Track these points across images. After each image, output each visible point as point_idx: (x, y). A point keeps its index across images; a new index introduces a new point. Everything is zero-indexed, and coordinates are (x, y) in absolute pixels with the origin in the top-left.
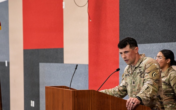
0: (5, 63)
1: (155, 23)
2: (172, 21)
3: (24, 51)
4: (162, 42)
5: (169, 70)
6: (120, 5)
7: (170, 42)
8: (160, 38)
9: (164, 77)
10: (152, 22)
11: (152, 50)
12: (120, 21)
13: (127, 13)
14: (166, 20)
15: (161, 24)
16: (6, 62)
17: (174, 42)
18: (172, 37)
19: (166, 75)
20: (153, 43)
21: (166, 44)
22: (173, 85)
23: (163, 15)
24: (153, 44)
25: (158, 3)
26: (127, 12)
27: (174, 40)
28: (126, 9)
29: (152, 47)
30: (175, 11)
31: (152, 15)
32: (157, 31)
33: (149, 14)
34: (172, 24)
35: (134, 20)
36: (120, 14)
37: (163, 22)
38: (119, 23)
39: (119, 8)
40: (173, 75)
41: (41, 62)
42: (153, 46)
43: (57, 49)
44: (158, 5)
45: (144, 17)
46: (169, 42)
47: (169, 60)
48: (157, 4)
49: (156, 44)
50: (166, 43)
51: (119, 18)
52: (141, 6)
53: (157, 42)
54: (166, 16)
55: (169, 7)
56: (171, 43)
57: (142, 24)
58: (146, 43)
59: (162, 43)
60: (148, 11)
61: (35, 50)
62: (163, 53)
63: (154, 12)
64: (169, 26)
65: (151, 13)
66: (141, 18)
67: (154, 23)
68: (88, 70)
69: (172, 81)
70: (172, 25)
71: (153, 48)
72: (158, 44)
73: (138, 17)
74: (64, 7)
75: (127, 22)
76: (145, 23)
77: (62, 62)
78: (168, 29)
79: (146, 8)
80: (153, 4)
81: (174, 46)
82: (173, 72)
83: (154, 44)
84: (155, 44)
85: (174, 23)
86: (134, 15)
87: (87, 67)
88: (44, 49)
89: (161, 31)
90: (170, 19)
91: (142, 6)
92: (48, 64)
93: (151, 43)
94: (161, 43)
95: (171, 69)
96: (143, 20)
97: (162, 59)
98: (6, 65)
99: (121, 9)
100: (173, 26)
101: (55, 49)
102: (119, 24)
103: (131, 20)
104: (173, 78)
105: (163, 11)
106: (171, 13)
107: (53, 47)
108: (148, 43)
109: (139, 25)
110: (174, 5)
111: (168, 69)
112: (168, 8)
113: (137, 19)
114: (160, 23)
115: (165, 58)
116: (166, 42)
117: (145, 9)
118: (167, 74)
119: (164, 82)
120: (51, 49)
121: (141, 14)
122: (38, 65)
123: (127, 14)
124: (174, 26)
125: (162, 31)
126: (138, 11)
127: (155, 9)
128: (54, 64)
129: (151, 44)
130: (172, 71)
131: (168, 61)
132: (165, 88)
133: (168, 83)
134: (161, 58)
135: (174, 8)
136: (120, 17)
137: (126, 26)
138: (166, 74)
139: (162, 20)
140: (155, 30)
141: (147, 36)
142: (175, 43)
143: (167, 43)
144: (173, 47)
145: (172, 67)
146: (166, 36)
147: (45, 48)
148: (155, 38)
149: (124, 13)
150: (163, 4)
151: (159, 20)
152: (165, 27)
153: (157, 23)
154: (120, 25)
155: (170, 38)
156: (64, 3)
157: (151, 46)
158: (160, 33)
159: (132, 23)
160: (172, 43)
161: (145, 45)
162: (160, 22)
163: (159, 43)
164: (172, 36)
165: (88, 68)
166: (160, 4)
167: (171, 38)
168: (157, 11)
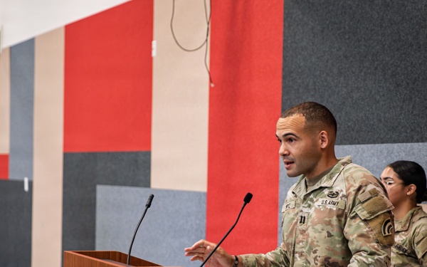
0: (22, 183)
1: (371, 92)
2: (413, 89)
3: (66, 156)
4: (387, 142)
5: (413, 215)
6: (284, 48)
7: (408, 142)
8: (382, 131)
9: (400, 233)
10: (362, 89)
11: (361, 160)
12: (283, 88)
13: (300, 67)
14: (398, 86)
15: (383, 96)
16: (26, 181)
17: (415, 142)
18: (412, 130)
19: (405, 229)
20: (364, 142)
21: (396, 146)
22: (423, 257)
23: (389, 72)
24: (363, 146)
25: (378, 43)
26: (302, 64)
27: (416, 137)
28: (299, 56)
29: (361, 155)
30: (420, 62)
31: (363, 74)
32: (373, 114)
33: (354, 70)
34: (413, 97)
35: (318, 84)
36: (283, 69)
37: (390, 90)
38: (281, 92)
39: (282, 56)
40: (423, 229)
41: (100, 184)
42: (364, 152)
43: (136, 153)
44: (378, 47)
45: (342, 79)
46: (403, 142)
47: (413, 188)
48: (375, 44)
49: (372, 145)
50: (397, 144)
51: (281, 80)
52: (335, 50)
53: (374, 142)
54: (397, 76)
55: (405, 53)
56: (409, 144)
57: (338, 94)
58: (345, 144)
59: (385, 145)
60: (352, 61)
61: (89, 153)
62: (395, 171)
63: (367, 64)
64: (404, 102)
65: (360, 67)
66: (336, 81)
67: (368, 94)
68: (204, 206)
69: (421, 244)
70: (411, 98)
71: (364, 155)
72: (377, 145)
73: (328, 78)
74: (154, 53)
75: (301, 90)
76: (343, 93)
77: (147, 184)
78: (402, 108)
79: (349, 55)
80: (365, 45)
81: (416, 151)
82: (422, 221)
83: (366, 145)
84: (369, 145)
85: (416, 93)
86: (318, 72)
87: (204, 199)
88: (109, 153)
89: (385, 113)
90: (408, 83)
91: (338, 51)
92: (116, 188)
93: (359, 143)
94: (383, 143)
95: (417, 213)
96: (340, 85)
97: (393, 185)
98: (26, 188)
99: (287, 57)
100: (415, 101)
101: (132, 153)
102: (281, 96)
103: (310, 84)
104: (422, 237)
105: (391, 62)
106: (409, 69)
107: (128, 149)
108: (351, 143)
109: (330, 96)
110: (419, 48)
111: (411, 212)
112: (404, 56)
113: (326, 84)
114: (381, 94)
115: (401, 181)
116: (395, 142)
117: (346, 57)
118: (408, 225)
119: (399, 248)
120: (123, 153)
121: (335, 71)
122: (94, 191)
123: (300, 70)
124: (418, 100)
125: (387, 115)
126: (327, 61)
127: (370, 58)
128: (128, 188)
129: (358, 146)
130: (420, 219)
131: (409, 190)
132: (401, 262)
133: (409, 251)
134: (390, 184)
135: (419, 54)
136: (284, 78)
137: (297, 100)
138: (405, 226)
139: (388, 85)
140: (369, 110)
141: (348, 127)
142: (426, 144)
143: (400, 144)
144: (413, 154)
145: (421, 208)
146: (397, 127)
147: (111, 150)
148: (368, 132)
149: (293, 66)
150: (391, 44)
151: (380, 87)
152: (395, 104)
153: (373, 93)
154: (283, 96)
155: (407, 133)
156: (154, 43)
157: (359, 151)
158: (383, 119)
159: (312, 93)
160: (412, 144)
161: (344, 149)
162: (381, 90)
163: (378, 143)
164: (413, 128)
165: (206, 201)
166: (384, 46)
167: (408, 131)
168: (376, 63)
